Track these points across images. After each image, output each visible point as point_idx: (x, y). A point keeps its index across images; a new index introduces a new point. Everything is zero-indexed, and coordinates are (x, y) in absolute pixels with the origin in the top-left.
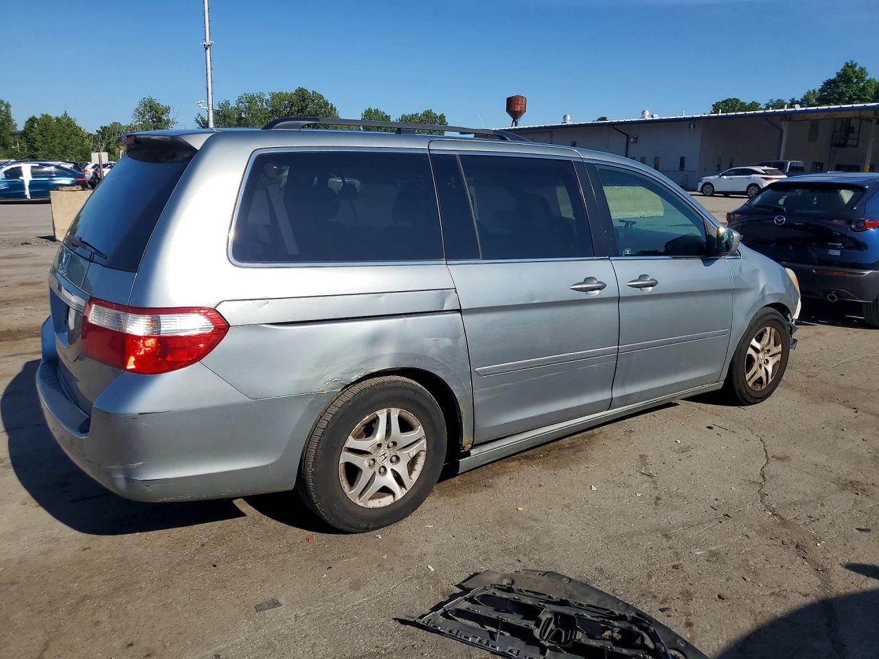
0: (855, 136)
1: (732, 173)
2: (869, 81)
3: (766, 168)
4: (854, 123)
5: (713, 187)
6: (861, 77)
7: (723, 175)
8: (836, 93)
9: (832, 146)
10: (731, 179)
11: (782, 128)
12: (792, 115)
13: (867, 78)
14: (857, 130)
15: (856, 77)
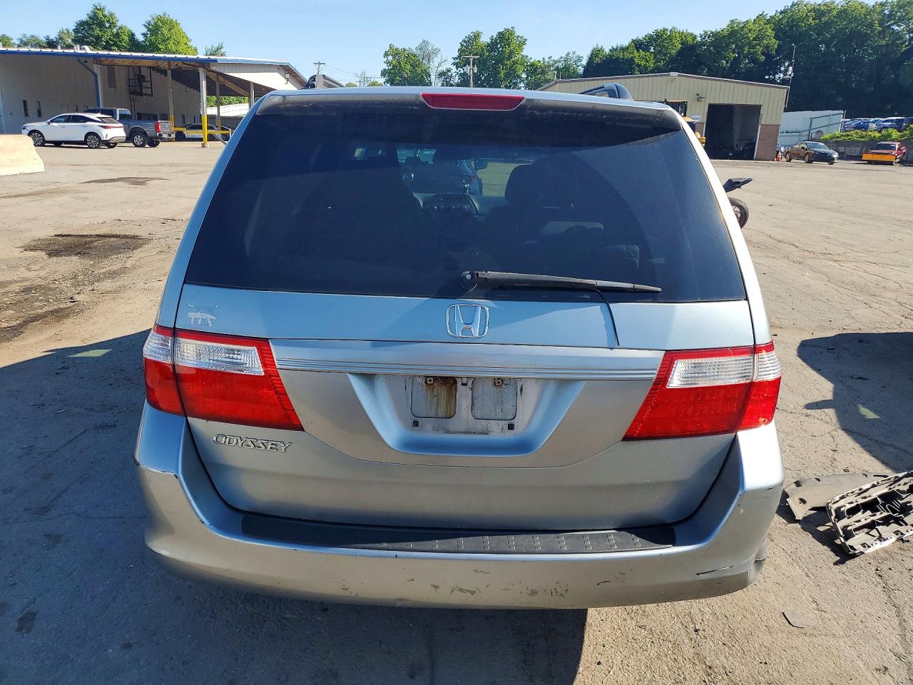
0: (148, 85)
1: (63, 119)
2: (120, 28)
3: (99, 115)
4: (145, 72)
5: (43, 137)
6: (113, 23)
7: (52, 121)
8: (91, 36)
9: (131, 93)
10: (64, 127)
11: (95, 71)
12: (102, 59)
13: (119, 24)
14: (148, 78)
15: (108, 21)
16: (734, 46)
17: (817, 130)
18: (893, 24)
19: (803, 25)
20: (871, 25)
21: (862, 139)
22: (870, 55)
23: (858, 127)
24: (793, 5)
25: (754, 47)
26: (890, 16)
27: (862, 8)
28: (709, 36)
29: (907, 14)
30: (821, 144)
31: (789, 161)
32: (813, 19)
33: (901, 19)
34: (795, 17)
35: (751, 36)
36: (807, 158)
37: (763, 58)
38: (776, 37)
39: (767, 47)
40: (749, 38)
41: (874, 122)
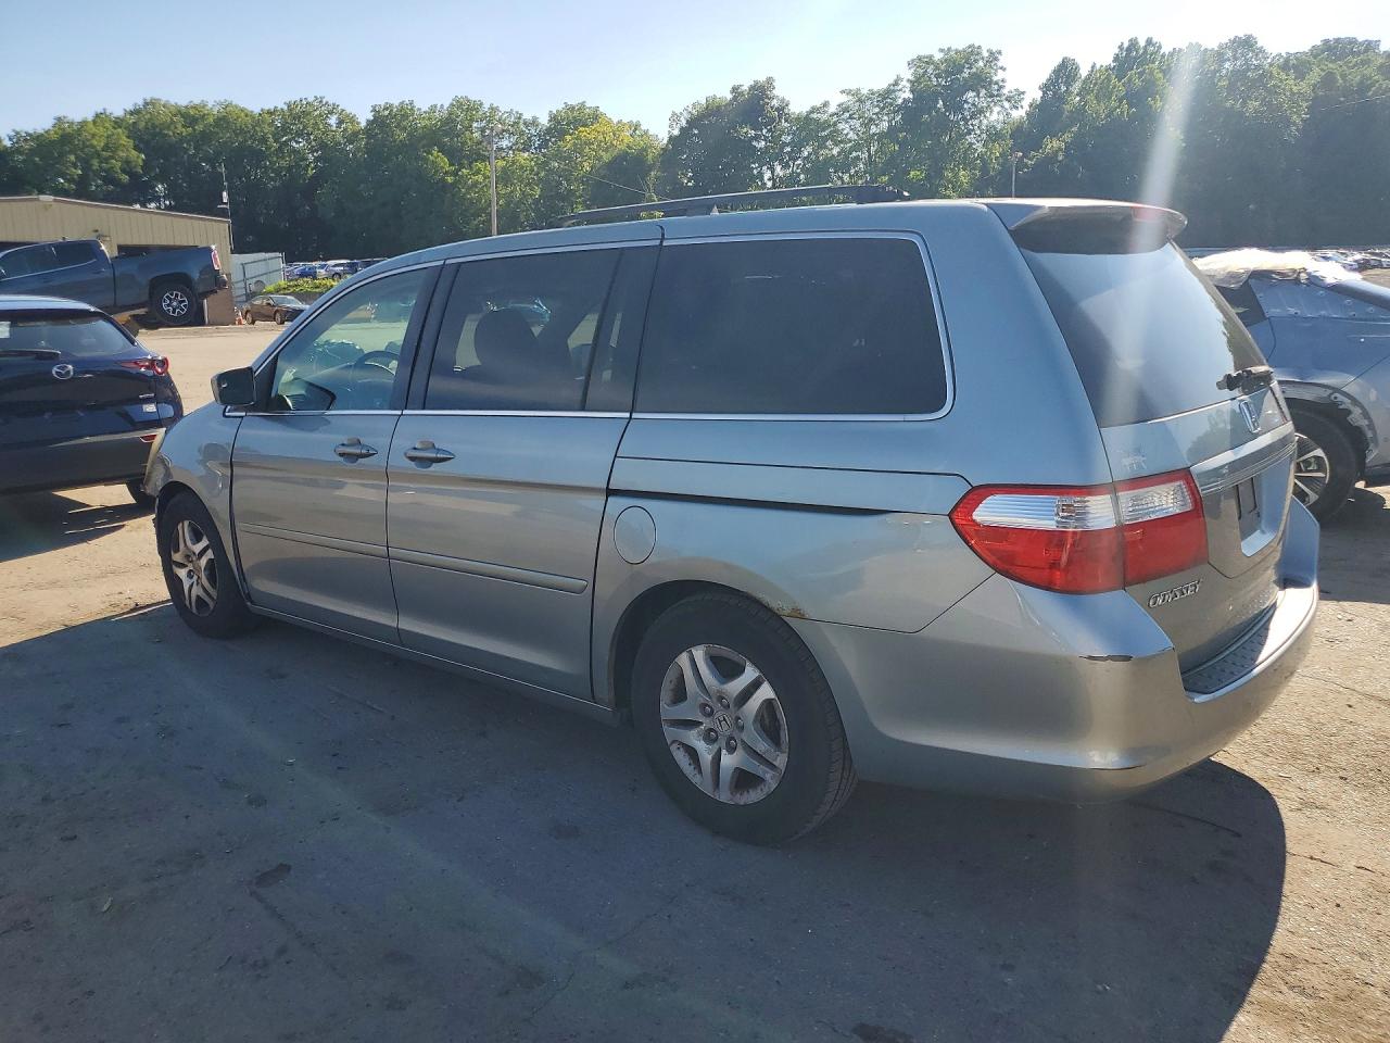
16: (72, 158)
17: (255, 280)
18: (290, 140)
19: (171, 133)
20: (264, 140)
21: (317, 290)
22: (272, 179)
23: (303, 275)
24: (146, 104)
25: (107, 160)
26: (285, 129)
27: (246, 116)
28: (26, 140)
29: (304, 128)
30: (289, 297)
31: (253, 322)
32: (183, 126)
33: (300, 134)
34: (157, 123)
35: (99, 144)
36: (278, 316)
37: (125, 178)
38: (136, 148)
39: (127, 162)
40: (93, 146)
41: (322, 267)
